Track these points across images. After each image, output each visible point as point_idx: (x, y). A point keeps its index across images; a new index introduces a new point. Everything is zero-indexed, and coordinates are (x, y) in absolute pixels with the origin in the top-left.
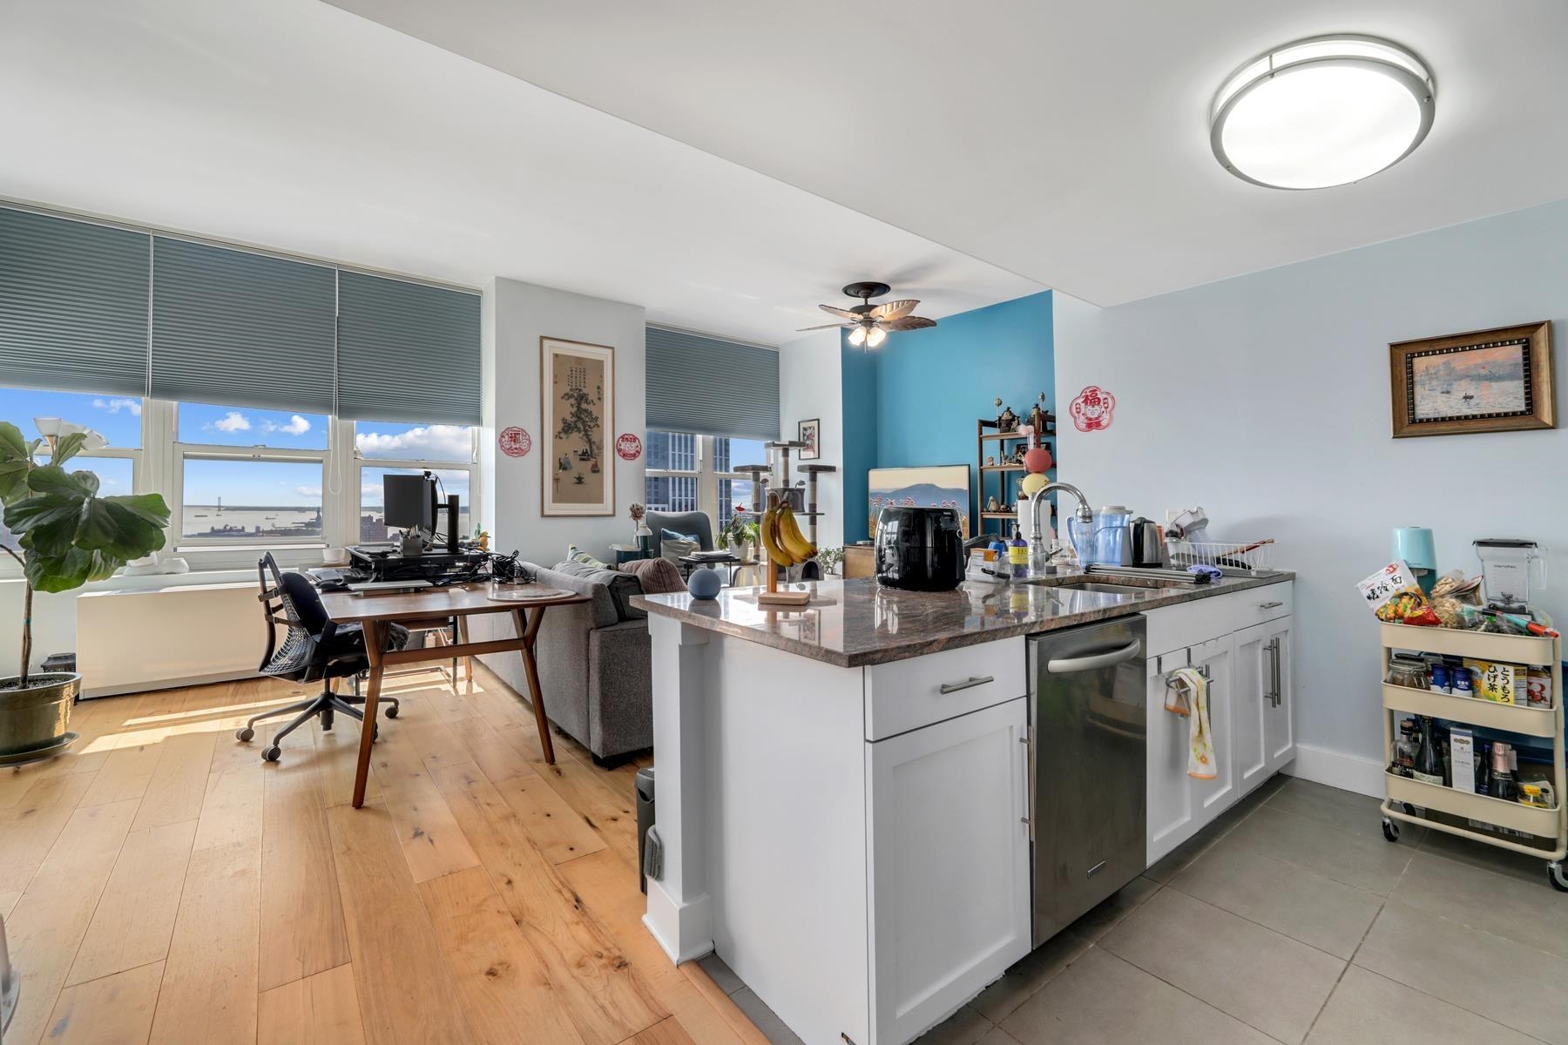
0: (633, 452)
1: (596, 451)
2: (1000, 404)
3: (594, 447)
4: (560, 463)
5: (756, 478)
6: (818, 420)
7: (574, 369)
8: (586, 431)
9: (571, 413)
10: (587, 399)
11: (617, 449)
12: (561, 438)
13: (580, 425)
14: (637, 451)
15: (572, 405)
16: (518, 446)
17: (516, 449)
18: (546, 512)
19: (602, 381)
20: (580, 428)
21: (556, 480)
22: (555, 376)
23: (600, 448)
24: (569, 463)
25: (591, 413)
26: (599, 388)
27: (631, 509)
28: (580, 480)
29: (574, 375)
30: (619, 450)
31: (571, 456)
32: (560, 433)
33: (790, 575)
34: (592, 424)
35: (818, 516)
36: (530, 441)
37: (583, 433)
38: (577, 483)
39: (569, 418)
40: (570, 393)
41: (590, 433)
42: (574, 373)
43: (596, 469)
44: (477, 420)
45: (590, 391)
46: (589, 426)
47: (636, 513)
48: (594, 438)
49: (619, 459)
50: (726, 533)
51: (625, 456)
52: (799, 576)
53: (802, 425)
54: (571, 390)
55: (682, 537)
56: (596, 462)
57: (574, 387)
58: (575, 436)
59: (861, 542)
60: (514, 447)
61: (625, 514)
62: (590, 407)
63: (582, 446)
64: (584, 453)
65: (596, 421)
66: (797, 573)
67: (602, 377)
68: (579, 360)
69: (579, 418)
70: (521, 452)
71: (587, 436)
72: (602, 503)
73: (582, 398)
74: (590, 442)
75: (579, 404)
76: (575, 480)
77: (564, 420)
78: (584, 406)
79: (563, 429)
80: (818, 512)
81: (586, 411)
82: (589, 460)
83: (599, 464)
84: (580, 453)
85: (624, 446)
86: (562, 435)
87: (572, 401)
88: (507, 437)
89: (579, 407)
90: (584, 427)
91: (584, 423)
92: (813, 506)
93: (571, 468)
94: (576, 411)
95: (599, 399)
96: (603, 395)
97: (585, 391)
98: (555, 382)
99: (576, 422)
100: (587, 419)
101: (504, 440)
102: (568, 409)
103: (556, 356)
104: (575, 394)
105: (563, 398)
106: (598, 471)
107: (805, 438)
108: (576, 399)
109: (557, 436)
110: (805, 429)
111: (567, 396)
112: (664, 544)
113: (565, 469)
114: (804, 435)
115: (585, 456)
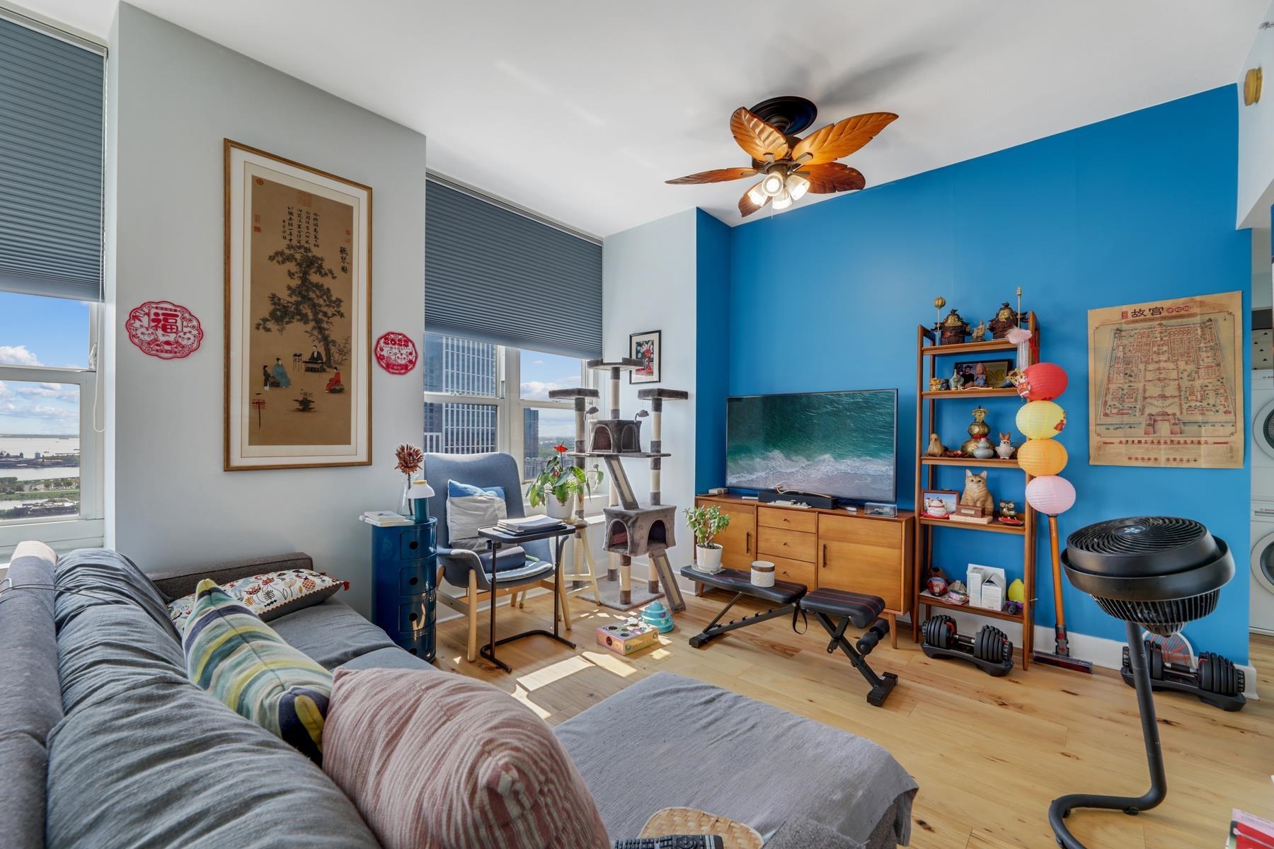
0: (403, 362)
1: (337, 357)
2: (943, 305)
3: (333, 349)
4: (267, 376)
5: (580, 407)
6: (659, 332)
7: (295, 212)
8: (318, 321)
9: (289, 288)
10: (320, 267)
11: (376, 354)
12: (268, 330)
13: (306, 310)
14: (410, 362)
15: (291, 274)
16: (172, 337)
17: (168, 343)
18: (236, 461)
19: (350, 241)
20: (306, 315)
21: (257, 404)
22: (256, 218)
23: (346, 352)
24: (283, 374)
25: (328, 292)
26: (343, 251)
27: (398, 455)
28: (305, 405)
29: (295, 222)
30: (380, 358)
31: (288, 362)
32: (265, 320)
33: (632, 542)
34: (330, 311)
35: (662, 458)
36: (199, 329)
37: (312, 324)
38: (299, 410)
39: (284, 295)
40: (287, 252)
41: (325, 325)
42: (295, 217)
43: (338, 387)
44: (94, 288)
45: (326, 253)
46: (325, 314)
47: (408, 460)
48: (335, 334)
49: (378, 371)
50: (543, 483)
51: (390, 367)
52: (644, 542)
53: (635, 340)
54: (290, 247)
55: (479, 490)
56: (338, 375)
57: (294, 243)
58: (296, 329)
59: (714, 491)
60: (162, 339)
61: (387, 461)
62: (327, 282)
63: (310, 346)
64: (313, 360)
65: (339, 307)
66: (642, 538)
67: (349, 233)
68: (306, 198)
69: (304, 297)
70: (180, 351)
71: (321, 330)
72: (348, 442)
73: (310, 264)
74: (326, 340)
75: (305, 273)
76: (297, 405)
77: (274, 298)
78: (314, 278)
79: (273, 314)
80: (662, 452)
81: (318, 286)
82: (324, 371)
83: (342, 379)
84: (306, 357)
85: (388, 351)
86: (270, 325)
87: (292, 266)
88: (145, 320)
89: (304, 279)
90: (316, 314)
91: (314, 306)
92: (657, 445)
93: (288, 383)
94: (299, 287)
95: (344, 269)
96: (351, 264)
97: (316, 252)
98: (256, 229)
99: (297, 304)
100: (321, 301)
101: (137, 324)
102: (282, 282)
103: (258, 182)
104: (298, 256)
105: (271, 258)
106: (341, 391)
107: (640, 355)
108: (299, 265)
109: (259, 326)
110: (639, 344)
111: (280, 257)
112: (452, 503)
113: (275, 385)
114: (638, 352)
115: (315, 364)
